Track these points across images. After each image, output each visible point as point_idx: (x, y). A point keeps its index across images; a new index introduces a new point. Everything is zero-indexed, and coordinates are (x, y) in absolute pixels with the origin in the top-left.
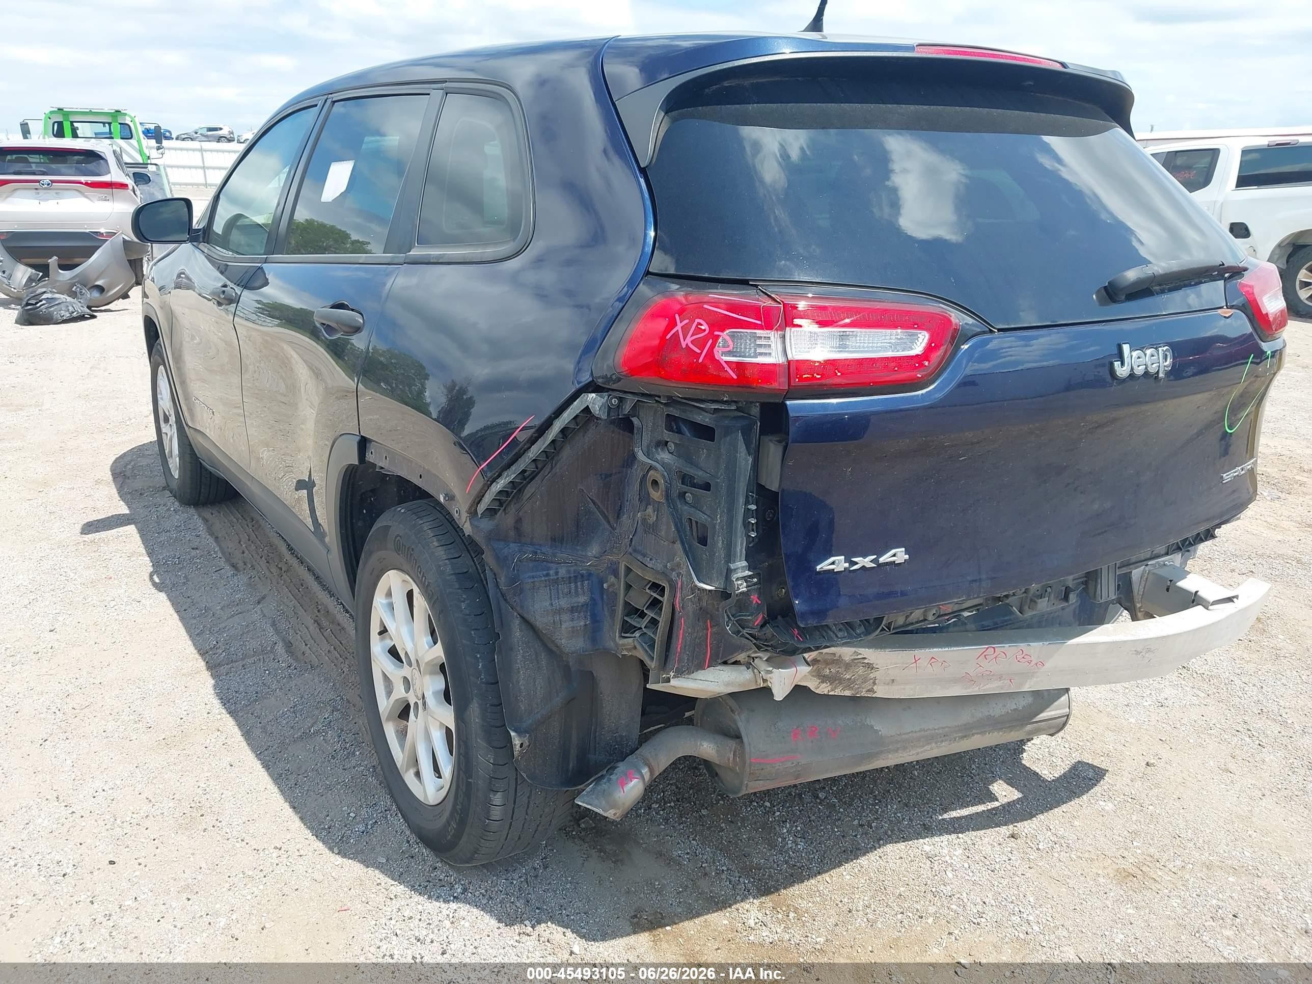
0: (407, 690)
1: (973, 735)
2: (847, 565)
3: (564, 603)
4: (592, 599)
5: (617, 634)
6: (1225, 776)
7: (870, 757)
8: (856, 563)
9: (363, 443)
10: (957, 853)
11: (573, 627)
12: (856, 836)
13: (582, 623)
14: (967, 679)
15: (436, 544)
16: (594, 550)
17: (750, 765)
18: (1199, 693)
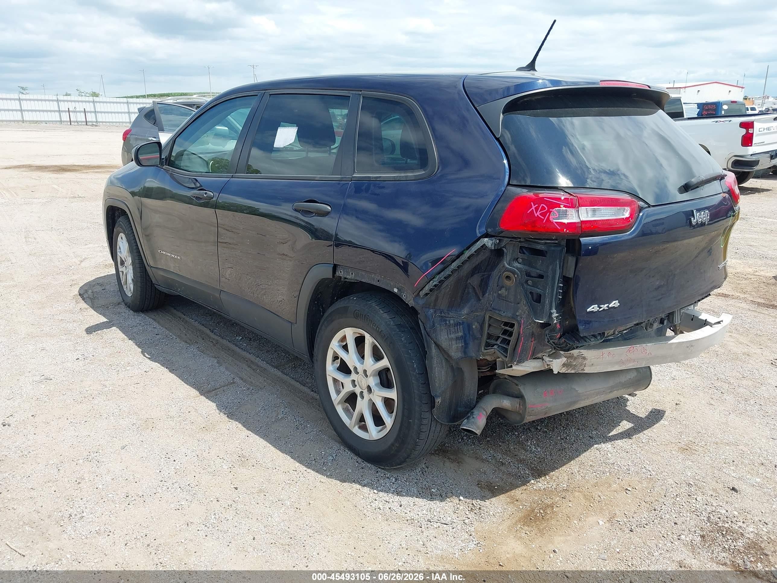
0: (355, 386)
1: (614, 391)
2: (598, 308)
3: (453, 336)
4: (464, 333)
5: (483, 348)
6: (711, 406)
7: (575, 402)
8: (601, 308)
9: (335, 267)
10: (609, 447)
11: (457, 347)
12: (562, 443)
13: (461, 345)
14: (622, 362)
15: (382, 312)
16: (465, 311)
17: (528, 408)
18: (688, 372)
